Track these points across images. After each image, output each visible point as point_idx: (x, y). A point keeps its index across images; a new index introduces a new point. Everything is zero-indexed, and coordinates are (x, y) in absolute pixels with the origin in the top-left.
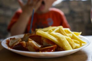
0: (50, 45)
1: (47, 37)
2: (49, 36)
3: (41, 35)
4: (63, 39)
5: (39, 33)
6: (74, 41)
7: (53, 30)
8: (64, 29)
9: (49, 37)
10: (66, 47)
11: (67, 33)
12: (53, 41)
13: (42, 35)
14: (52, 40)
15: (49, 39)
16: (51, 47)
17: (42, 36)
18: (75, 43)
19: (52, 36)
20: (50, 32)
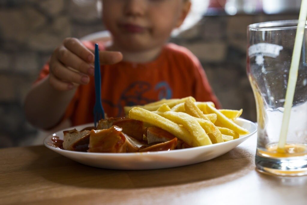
0: (164, 139)
1: (156, 122)
2: (160, 121)
3: (141, 119)
4: (194, 125)
5: (135, 114)
6: (220, 130)
7: (171, 107)
8: (197, 104)
9: (159, 123)
10: (199, 139)
11: (204, 113)
12: (169, 131)
13: (143, 118)
14: (167, 130)
15: (159, 126)
16: (166, 143)
17: (144, 120)
18: (223, 135)
19: (167, 120)
20: (162, 111)
